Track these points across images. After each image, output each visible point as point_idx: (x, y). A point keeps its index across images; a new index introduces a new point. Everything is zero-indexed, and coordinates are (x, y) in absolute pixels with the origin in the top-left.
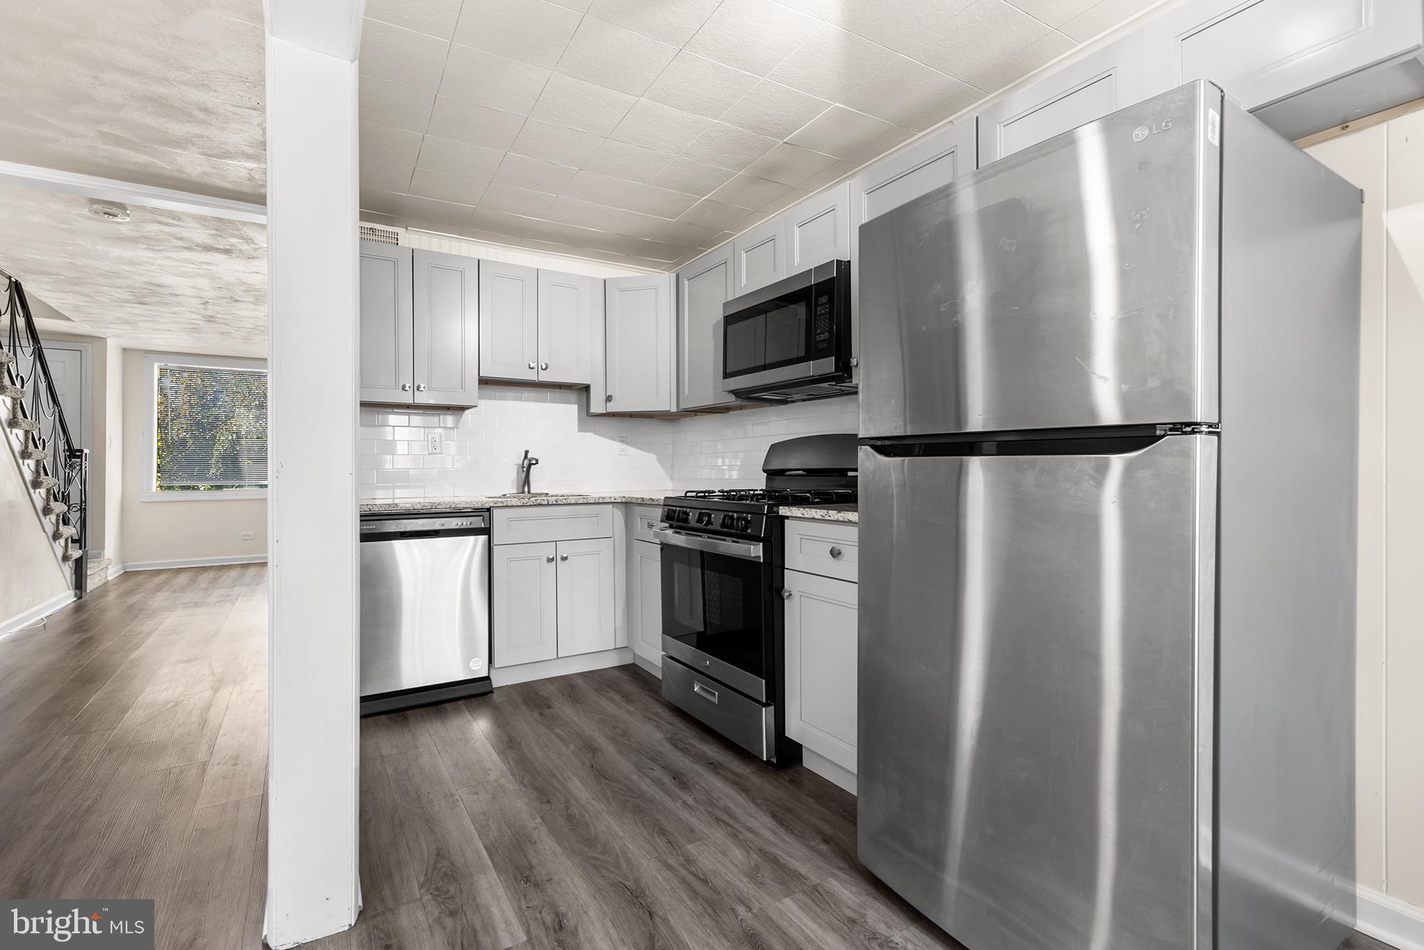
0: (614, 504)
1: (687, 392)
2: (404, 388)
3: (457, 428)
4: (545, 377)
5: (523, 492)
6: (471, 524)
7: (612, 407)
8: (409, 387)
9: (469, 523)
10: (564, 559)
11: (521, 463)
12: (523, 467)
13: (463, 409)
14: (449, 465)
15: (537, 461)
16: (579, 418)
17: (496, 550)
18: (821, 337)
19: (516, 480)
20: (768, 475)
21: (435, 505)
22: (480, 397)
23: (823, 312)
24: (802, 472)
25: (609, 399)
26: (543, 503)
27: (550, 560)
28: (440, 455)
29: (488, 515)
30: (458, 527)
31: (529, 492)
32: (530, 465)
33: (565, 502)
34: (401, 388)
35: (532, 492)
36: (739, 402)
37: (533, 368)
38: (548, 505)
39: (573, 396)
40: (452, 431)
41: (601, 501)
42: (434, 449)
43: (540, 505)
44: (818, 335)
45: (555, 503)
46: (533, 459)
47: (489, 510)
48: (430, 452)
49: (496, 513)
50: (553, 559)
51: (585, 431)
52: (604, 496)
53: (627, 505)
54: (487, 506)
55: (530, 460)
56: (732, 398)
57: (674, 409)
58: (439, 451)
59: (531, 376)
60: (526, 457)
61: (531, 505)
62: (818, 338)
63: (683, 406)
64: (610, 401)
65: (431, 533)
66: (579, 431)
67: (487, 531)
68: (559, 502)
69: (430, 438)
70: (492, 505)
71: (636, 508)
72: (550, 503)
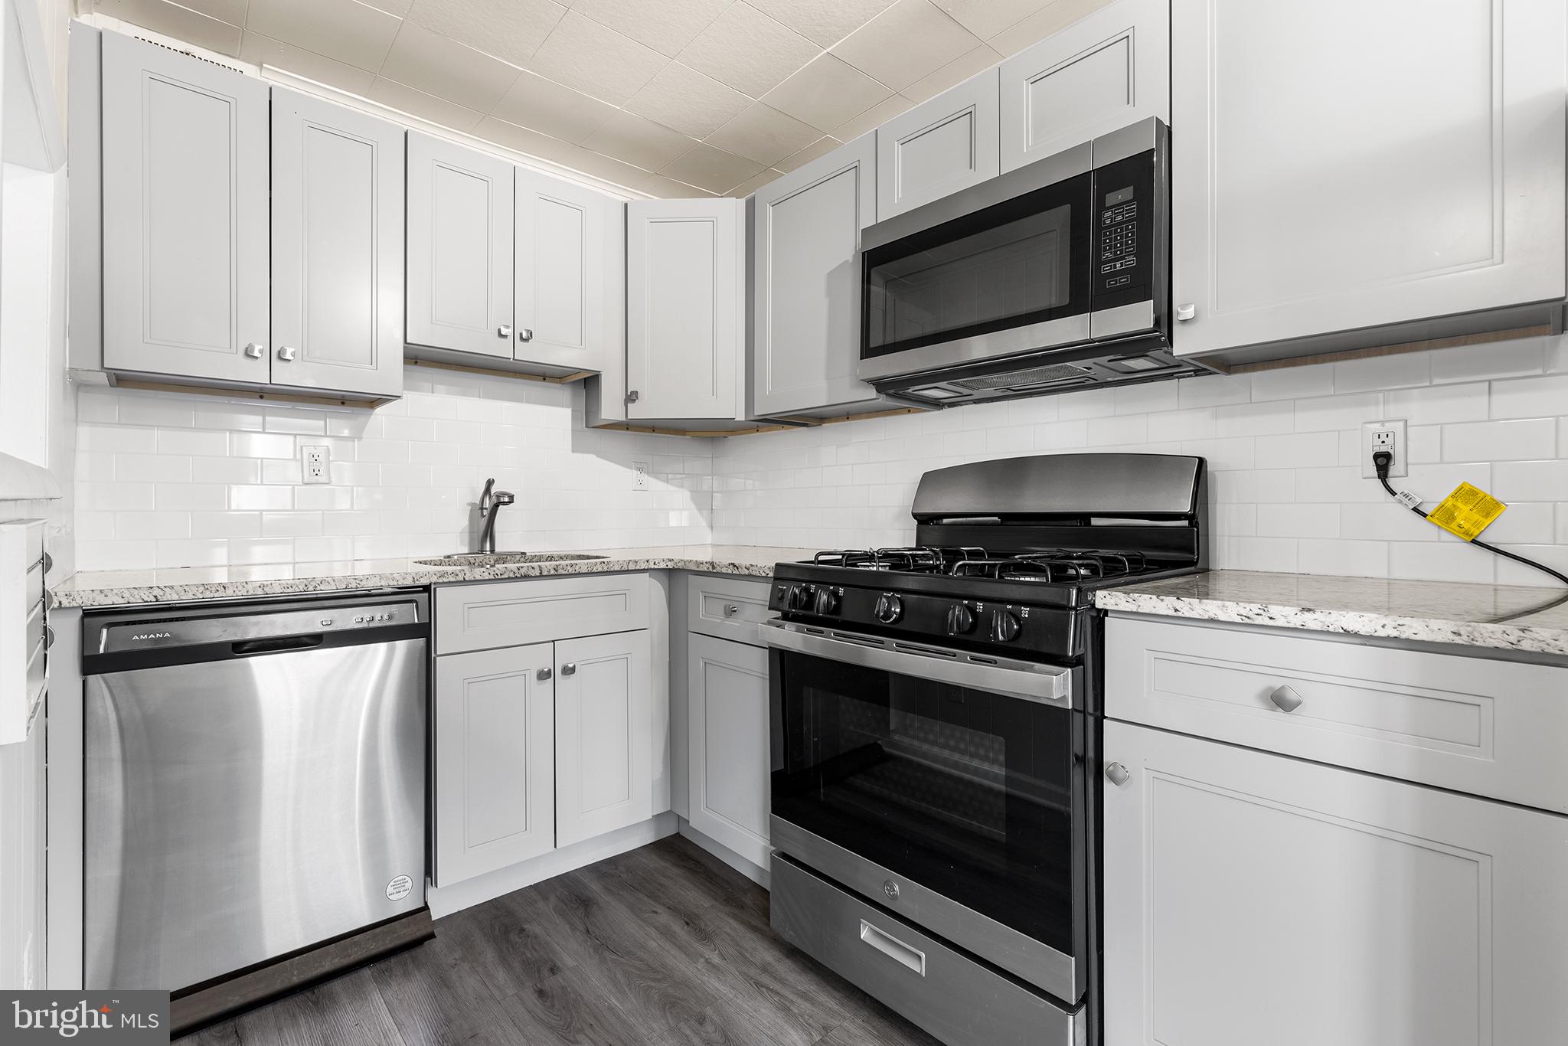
0: (652, 572)
1: (769, 387)
2: (248, 354)
3: (360, 438)
4: (527, 353)
5: (482, 552)
6: (390, 617)
7: (637, 412)
8: (261, 351)
9: (386, 617)
10: (568, 671)
11: (478, 502)
12: (482, 509)
13: (372, 402)
14: (343, 504)
15: (511, 497)
16: (573, 430)
17: (442, 665)
18: (1115, 266)
19: (467, 530)
20: (920, 522)
21: (313, 584)
22: (407, 387)
23: (1119, 218)
24: (996, 518)
25: (631, 398)
26: (532, 573)
27: (543, 675)
28: (328, 487)
29: (427, 597)
30: (364, 625)
31: (492, 551)
32: (496, 506)
33: (571, 570)
34: (241, 351)
35: (497, 549)
36: (883, 401)
37: (505, 336)
38: (541, 576)
39: (564, 393)
40: (350, 444)
41: (632, 567)
42: (315, 472)
43: (526, 577)
44: (1106, 262)
45: (553, 572)
46: (505, 494)
47: (426, 589)
48: (306, 481)
49: (442, 595)
50: (548, 674)
51: (583, 452)
52: (637, 559)
53: (674, 576)
54: (424, 581)
55: (498, 497)
56: (871, 393)
57: (741, 417)
58: (322, 479)
59: (502, 350)
60: (488, 490)
61: (509, 578)
62: (1105, 269)
63: (760, 410)
64: (634, 401)
65: (306, 640)
66: (573, 451)
67: (423, 631)
68: (561, 572)
69: (305, 456)
70: (434, 579)
71: (691, 578)
72: (545, 573)
